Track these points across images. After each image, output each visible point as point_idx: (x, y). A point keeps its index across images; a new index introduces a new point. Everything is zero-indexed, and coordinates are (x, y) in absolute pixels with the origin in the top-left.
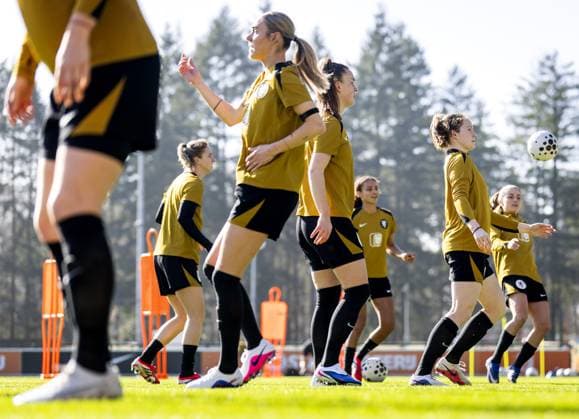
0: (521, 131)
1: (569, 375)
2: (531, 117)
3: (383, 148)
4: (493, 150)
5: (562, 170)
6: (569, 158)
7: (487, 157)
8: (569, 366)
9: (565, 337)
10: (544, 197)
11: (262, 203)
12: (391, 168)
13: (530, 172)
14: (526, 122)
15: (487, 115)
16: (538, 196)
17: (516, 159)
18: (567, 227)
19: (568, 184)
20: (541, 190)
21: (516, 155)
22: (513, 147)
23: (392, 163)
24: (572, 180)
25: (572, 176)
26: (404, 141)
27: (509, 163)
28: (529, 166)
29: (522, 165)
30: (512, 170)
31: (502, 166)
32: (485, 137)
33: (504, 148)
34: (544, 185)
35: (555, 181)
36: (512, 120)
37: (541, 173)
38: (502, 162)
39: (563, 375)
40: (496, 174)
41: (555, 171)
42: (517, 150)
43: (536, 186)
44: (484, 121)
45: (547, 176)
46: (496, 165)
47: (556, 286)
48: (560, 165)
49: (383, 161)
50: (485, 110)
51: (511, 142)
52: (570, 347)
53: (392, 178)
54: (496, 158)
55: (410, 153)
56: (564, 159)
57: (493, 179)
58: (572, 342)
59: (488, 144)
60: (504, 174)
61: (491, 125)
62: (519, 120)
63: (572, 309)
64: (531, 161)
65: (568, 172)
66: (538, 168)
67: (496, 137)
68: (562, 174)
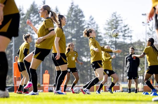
0: (107, 31)
1: (119, 92)
2: (110, 28)
3: (73, 36)
4: (100, 36)
5: (117, 41)
6: (119, 38)
7: (99, 38)
8: (119, 90)
9: (118, 82)
10: (113, 48)
11: (40, 53)
12: (75, 41)
13: (110, 42)
14: (109, 29)
15: (99, 27)
16: (112, 47)
17: (106, 38)
18: (119, 55)
19: (119, 45)
20: (112, 46)
21: (106, 37)
22: (105, 35)
23: (75, 40)
24: (120, 44)
25: (120, 42)
26: (78, 34)
27: (104, 39)
28: (109, 40)
29: (108, 40)
30: (105, 41)
31: (102, 40)
32: (98, 33)
33: (103, 36)
34: (113, 45)
35: (116, 44)
36: (105, 29)
37: (112, 42)
38: (102, 39)
39: (118, 92)
40: (101, 42)
41: (116, 41)
42: (106, 36)
43: (111, 45)
44: (98, 29)
45: (114, 43)
46: (101, 40)
47: (116, 70)
48: (117, 40)
49: (73, 39)
50: (98, 26)
51: (105, 34)
52: (120, 85)
53: (75, 43)
54: (101, 38)
55: (80, 37)
56: (118, 38)
57: (100, 43)
58: (120, 84)
59: (99, 35)
60: (103, 42)
61: (100, 30)
62: (107, 29)
63: (120, 75)
64: (110, 39)
65: (119, 42)
66: (112, 41)
67: (101, 33)
68: (118, 42)
